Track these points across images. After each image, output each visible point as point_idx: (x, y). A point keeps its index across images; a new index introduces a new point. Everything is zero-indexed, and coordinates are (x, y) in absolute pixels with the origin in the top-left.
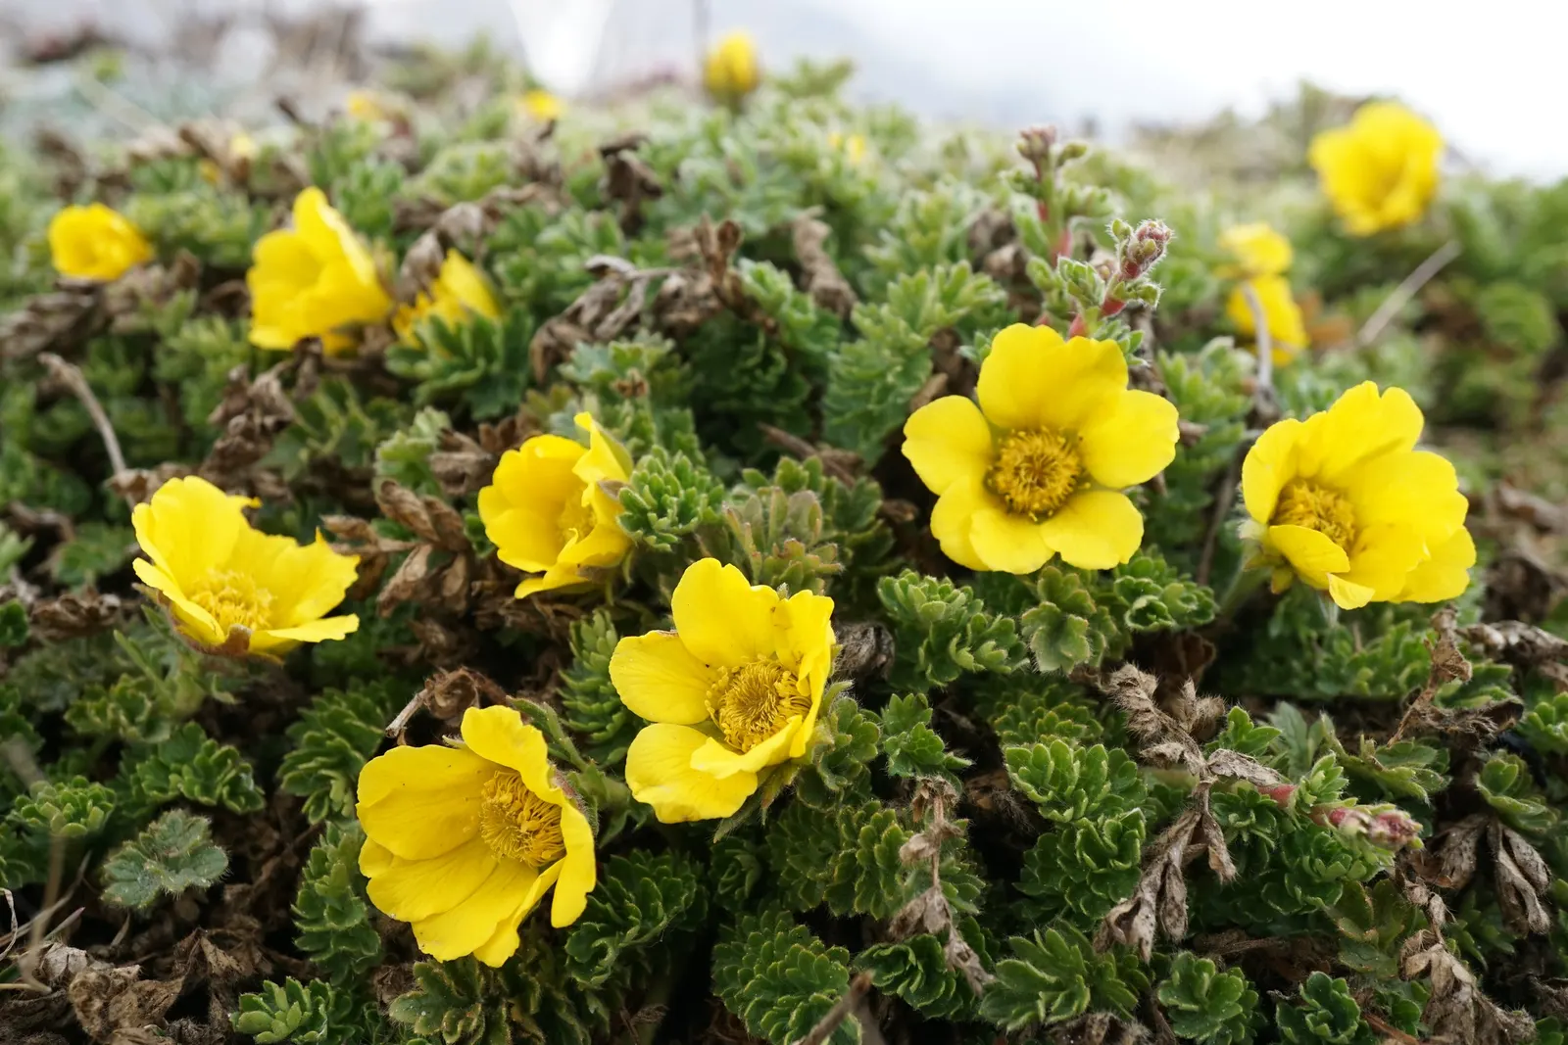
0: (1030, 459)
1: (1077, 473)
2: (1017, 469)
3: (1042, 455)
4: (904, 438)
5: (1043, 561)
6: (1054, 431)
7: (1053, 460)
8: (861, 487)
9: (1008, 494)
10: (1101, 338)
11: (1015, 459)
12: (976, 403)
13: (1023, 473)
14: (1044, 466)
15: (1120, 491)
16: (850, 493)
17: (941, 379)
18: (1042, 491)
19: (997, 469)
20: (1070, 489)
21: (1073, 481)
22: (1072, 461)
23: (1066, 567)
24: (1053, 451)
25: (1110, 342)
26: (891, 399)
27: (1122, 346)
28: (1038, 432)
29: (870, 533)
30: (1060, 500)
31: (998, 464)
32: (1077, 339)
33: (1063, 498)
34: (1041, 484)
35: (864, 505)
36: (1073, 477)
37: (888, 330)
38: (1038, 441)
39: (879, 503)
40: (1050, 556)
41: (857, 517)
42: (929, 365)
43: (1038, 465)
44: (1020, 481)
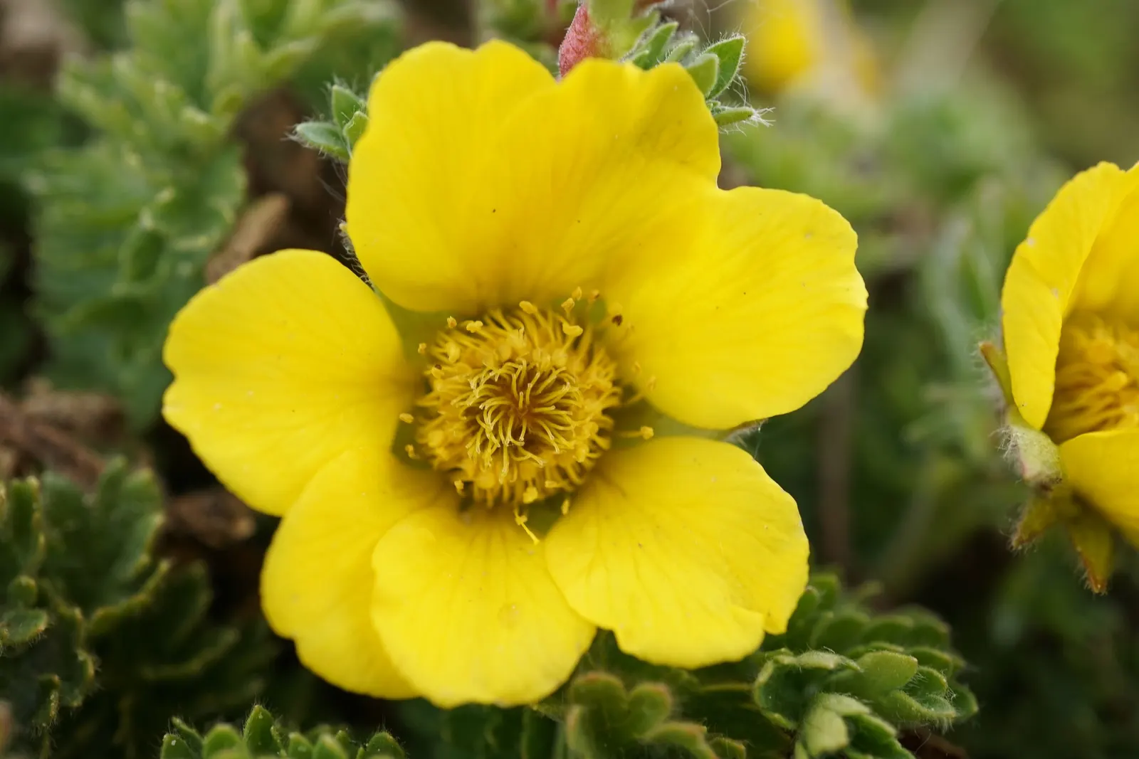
0: (501, 386)
1: (614, 402)
2: (474, 413)
3: (530, 374)
4: (168, 378)
5: (569, 660)
6: (551, 306)
7: (560, 382)
8: (114, 482)
9: (457, 470)
10: (646, 64)
11: (467, 389)
12: (350, 262)
13: (488, 424)
14: (536, 399)
15: (721, 435)
16: (90, 499)
17: (271, 209)
18: (541, 461)
19: (425, 415)
20: (603, 443)
21: (608, 421)
22: (600, 376)
23: (633, 667)
24: (554, 358)
25: (669, 69)
26: (163, 268)
27: (699, 76)
28: (511, 311)
29: (142, 598)
30: (581, 470)
31: (427, 402)
32: (586, 67)
33: (588, 464)
34: (534, 444)
35: (128, 524)
36: (606, 412)
37: (136, 108)
38: (514, 339)
39: (157, 520)
40: (584, 641)
41: (116, 553)
42: (238, 179)
43: (523, 398)
44: (485, 443)
